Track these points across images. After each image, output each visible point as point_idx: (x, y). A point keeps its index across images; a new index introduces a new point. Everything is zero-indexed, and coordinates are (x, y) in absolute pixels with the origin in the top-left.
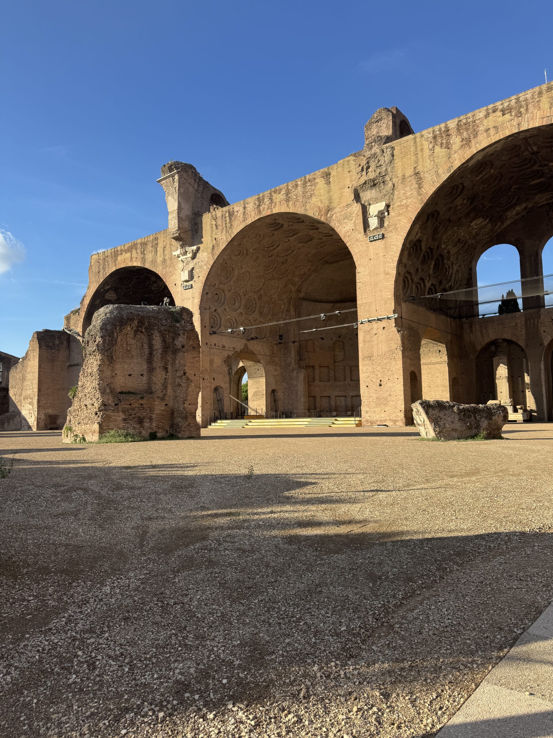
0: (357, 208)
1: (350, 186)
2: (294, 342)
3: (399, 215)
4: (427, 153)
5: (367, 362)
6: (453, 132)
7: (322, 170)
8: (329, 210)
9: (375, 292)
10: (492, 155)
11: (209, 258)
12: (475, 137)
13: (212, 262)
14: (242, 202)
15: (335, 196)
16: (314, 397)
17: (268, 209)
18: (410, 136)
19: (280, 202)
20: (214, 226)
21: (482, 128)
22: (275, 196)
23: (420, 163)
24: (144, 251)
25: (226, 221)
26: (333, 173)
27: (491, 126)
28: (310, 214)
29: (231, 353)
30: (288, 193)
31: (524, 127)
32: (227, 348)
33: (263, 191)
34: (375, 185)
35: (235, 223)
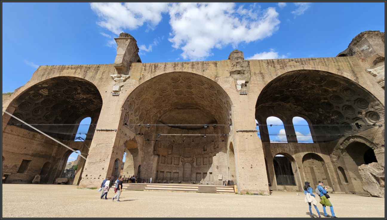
0: (232, 79)
1: (228, 70)
3: (254, 86)
4: (265, 67)
5: (242, 153)
6: (276, 63)
8: (216, 77)
9: (245, 117)
11: (136, 83)
12: (286, 67)
14: (164, 63)
15: (220, 72)
17: (180, 69)
19: (188, 68)
20: (143, 70)
21: (288, 65)
22: (185, 65)
23: (262, 69)
24: (87, 71)
25: (152, 68)
26: (219, 63)
27: (292, 65)
28: (205, 76)
29: (128, 139)
30: (193, 65)
34: (239, 73)
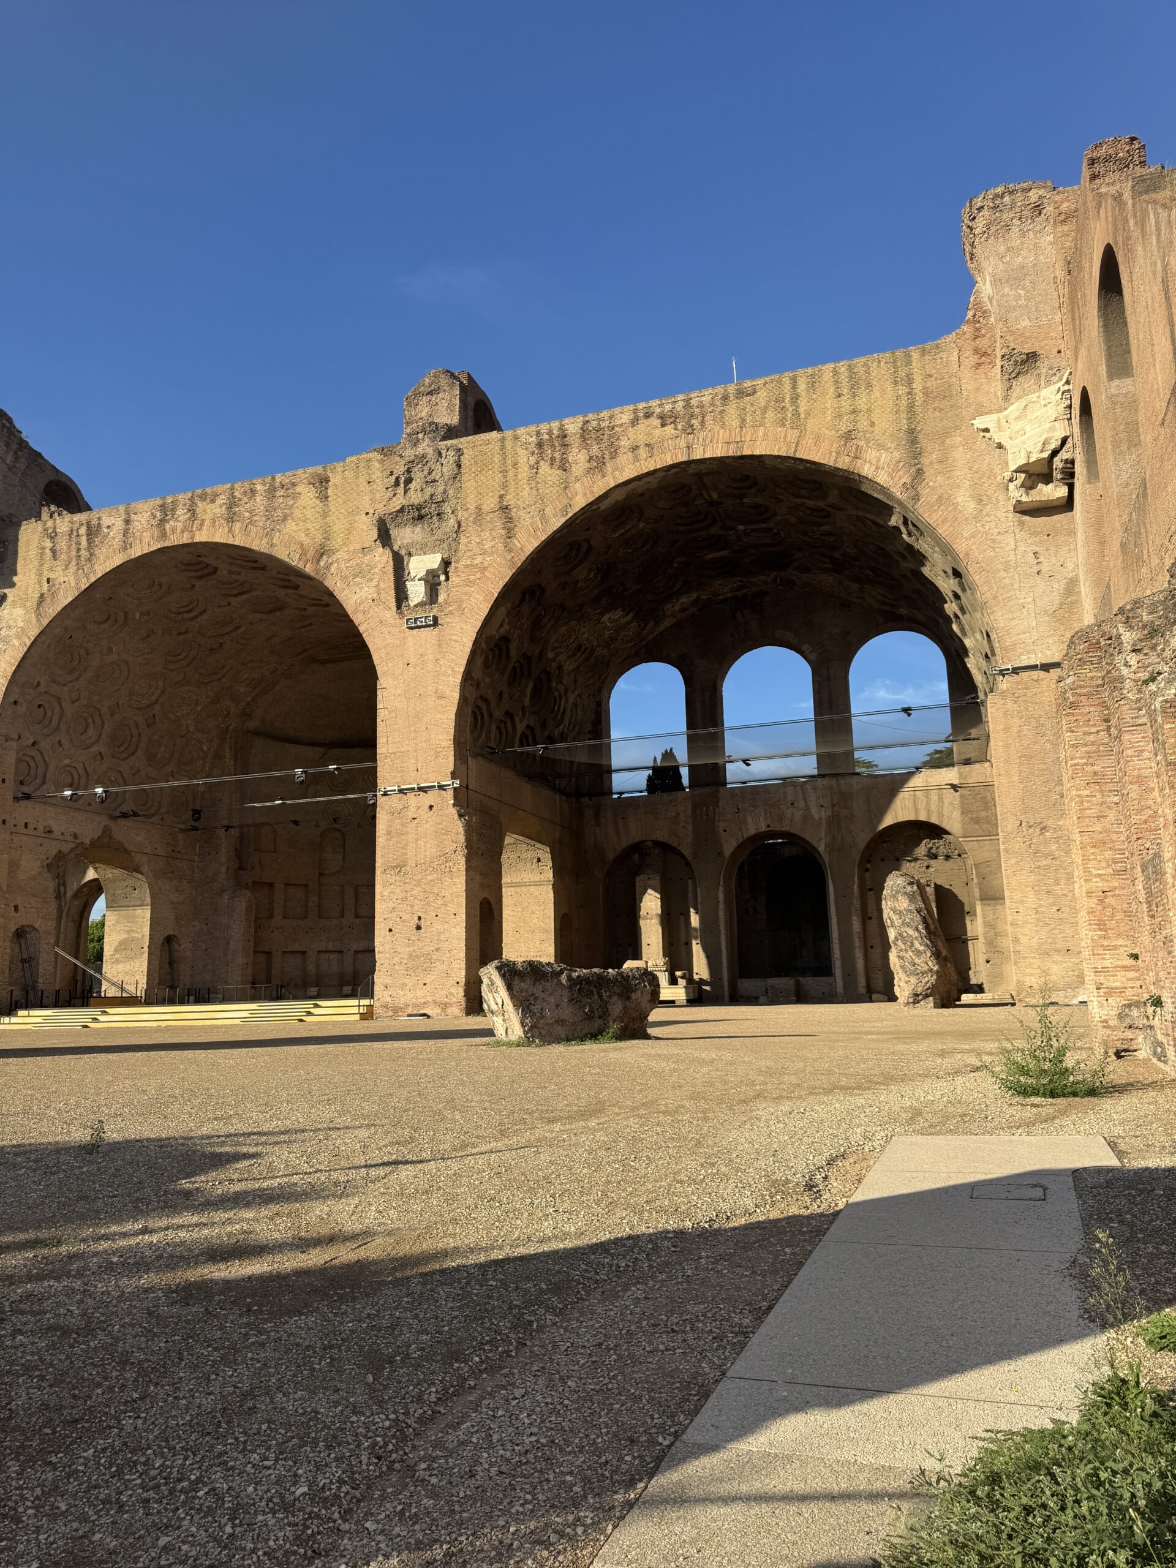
0: (382, 558)
1: (371, 512)
2: (228, 828)
3: (468, 583)
4: (524, 472)
5: (392, 877)
6: (574, 440)
7: (310, 470)
8: (322, 552)
9: (416, 732)
10: (642, 495)
11: (27, 621)
12: (612, 458)
13: (34, 632)
14: (122, 508)
15: (339, 526)
16: (269, 953)
18: (494, 434)
19: (214, 521)
20: (48, 552)
21: (624, 443)
22: (201, 505)
23: (512, 487)
25: (79, 544)
26: (335, 479)
27: (641, 443)
28: (281, 553)
29: (66, 848)
30: (232, 503)
31: (698, 454)
32: (57, 834)
33: (174, 492)
34: (421, 517)
35: (101, 552)
